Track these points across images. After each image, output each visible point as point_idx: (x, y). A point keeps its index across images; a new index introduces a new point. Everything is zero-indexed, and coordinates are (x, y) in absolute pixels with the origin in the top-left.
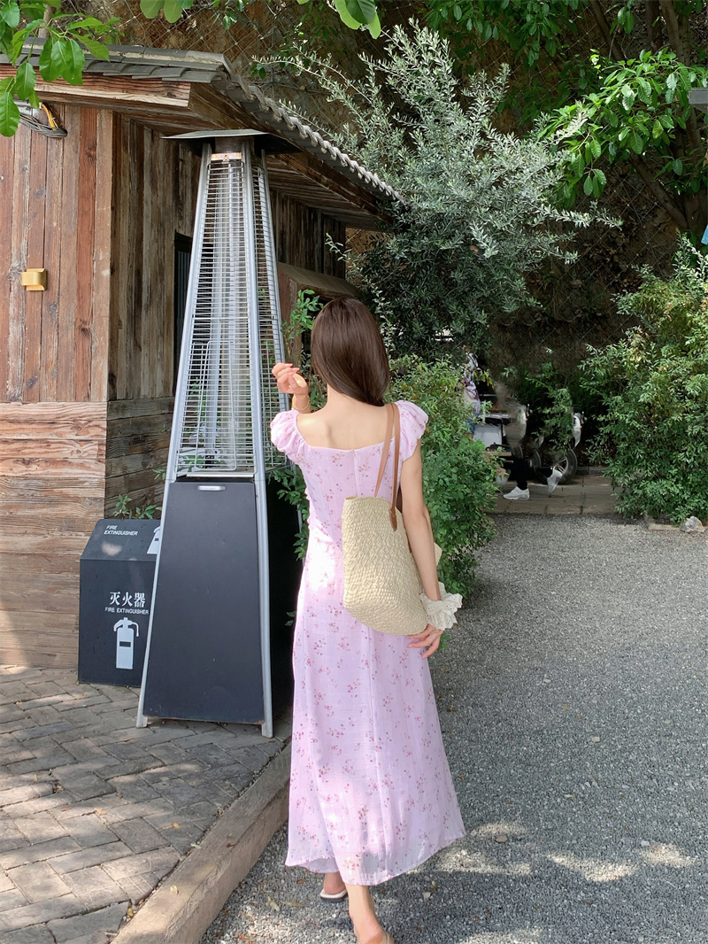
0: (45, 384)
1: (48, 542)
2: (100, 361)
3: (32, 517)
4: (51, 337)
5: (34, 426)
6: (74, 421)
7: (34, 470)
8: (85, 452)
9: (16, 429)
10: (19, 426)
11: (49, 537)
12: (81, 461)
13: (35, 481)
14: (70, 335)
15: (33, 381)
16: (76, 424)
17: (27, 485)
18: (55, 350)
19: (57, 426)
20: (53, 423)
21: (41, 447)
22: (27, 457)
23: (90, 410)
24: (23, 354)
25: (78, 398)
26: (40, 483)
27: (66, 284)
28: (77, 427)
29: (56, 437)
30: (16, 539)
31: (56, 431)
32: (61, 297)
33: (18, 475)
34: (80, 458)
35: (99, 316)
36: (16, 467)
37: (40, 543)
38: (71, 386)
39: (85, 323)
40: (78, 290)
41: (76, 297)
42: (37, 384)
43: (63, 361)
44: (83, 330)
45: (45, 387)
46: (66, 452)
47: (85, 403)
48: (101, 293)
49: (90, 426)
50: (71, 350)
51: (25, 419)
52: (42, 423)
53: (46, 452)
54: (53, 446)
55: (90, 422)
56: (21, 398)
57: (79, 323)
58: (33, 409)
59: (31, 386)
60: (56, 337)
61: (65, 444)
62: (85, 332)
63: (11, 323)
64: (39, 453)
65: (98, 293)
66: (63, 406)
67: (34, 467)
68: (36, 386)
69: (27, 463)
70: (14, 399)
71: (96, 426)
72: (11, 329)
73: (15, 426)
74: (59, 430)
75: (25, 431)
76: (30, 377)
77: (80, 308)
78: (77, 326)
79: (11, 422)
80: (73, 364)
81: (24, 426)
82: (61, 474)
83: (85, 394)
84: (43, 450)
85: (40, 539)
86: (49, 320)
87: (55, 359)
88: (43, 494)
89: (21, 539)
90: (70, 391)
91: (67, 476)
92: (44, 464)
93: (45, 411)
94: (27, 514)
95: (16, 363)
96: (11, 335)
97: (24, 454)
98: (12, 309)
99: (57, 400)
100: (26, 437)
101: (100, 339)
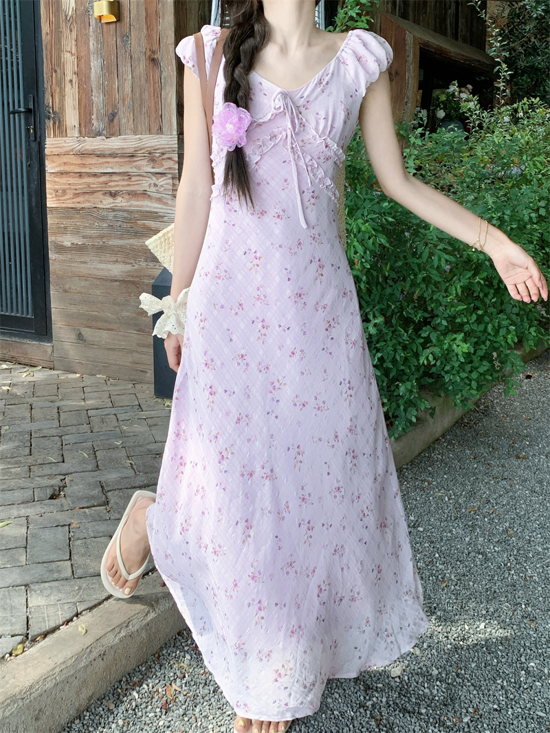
0: (124, 118)
1: (136, 271)
2: (169, 92)
3: (121, 247)
4: (126, 69)
5: (117, 159)
6: (150, 153)
7: (120, 202)
8: (162, 186)
9: (103, 163)
10: (105, 160)
11: (137, 267)
12: (159, 196)
13: (121, 213)
14: (142, 66)
15: (114, 115)
16: (152, 157)
17: (115, 217)
18: (130, 82)
19: (136, 159)
20: (132, 156)
21: (124, 180)
22: (113, 190)
23: (163, 143)
24: (104, 88)
25: (152, 130)
26: (125, 215)
27: (135, 12)
28: (153, 160)
29: (135, 170)
30: (110, 266)
31: (135, 164)
32: (132, 27)
33: (107, 207)
34: (158, 192)
35: (166, 43)
36: (105, 199)
37: (129, 271)
38: (145, 118)
39: (153, 52)
40: (146, 18)
41: (145, 27)
42: (117, 118)
43: (138, 95)
44: (153, 60)
45: (124, 121)
46: (145, 184)
47: (158, 136)
48: (166, 20)
49: (163, 159)
50: (143, 81)
51: (109, 152)
52: (123, 156)
53: (129, 185)
54: (134, 179)
55: (163, 154)
56: (104, 132)
57: (148, 53)
58: (115, 143)
59: (112, 120)
60: (130, 69)
61: (143, 176)
62: (154, 61)
63: (92, 58)
64: (123, 186)
65: (164, 19)
66: (140, 139)
67: (119, 199)
68: (116, 121)
69: (113, 195)
70: (99, 134)
71: (169, 158)
72: (92, 64)
73: (102, 160)
74: (138, 163)
75: (110, 165)
76: (110, 111)
77: (149, 37)
78: (147, 56)
79: (98, 156)
80: (146, 96)
81: (109, 160)
82: (142, 206)
83: (157, 127)
84: (126, 183)
85: (129, 267)
86: (123, 51)
87: (130, 91)
88: (129, 225)
89: (114, 267)
90: (145, 124)
91: (148, 209)
92: (127, 197)
93: (124, 145)
94: (117, 244)
95: (99, 97)
96: (93, 70)
97: (110, 186)
98: (92, 44)
99: (135, 133)
100: (111, 171)
101: (168, 69)
